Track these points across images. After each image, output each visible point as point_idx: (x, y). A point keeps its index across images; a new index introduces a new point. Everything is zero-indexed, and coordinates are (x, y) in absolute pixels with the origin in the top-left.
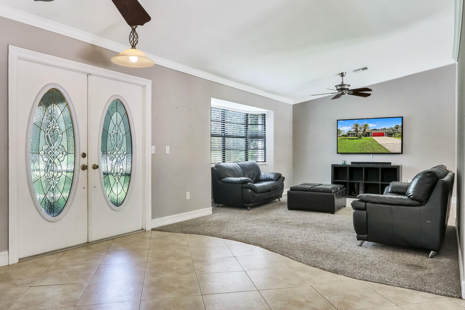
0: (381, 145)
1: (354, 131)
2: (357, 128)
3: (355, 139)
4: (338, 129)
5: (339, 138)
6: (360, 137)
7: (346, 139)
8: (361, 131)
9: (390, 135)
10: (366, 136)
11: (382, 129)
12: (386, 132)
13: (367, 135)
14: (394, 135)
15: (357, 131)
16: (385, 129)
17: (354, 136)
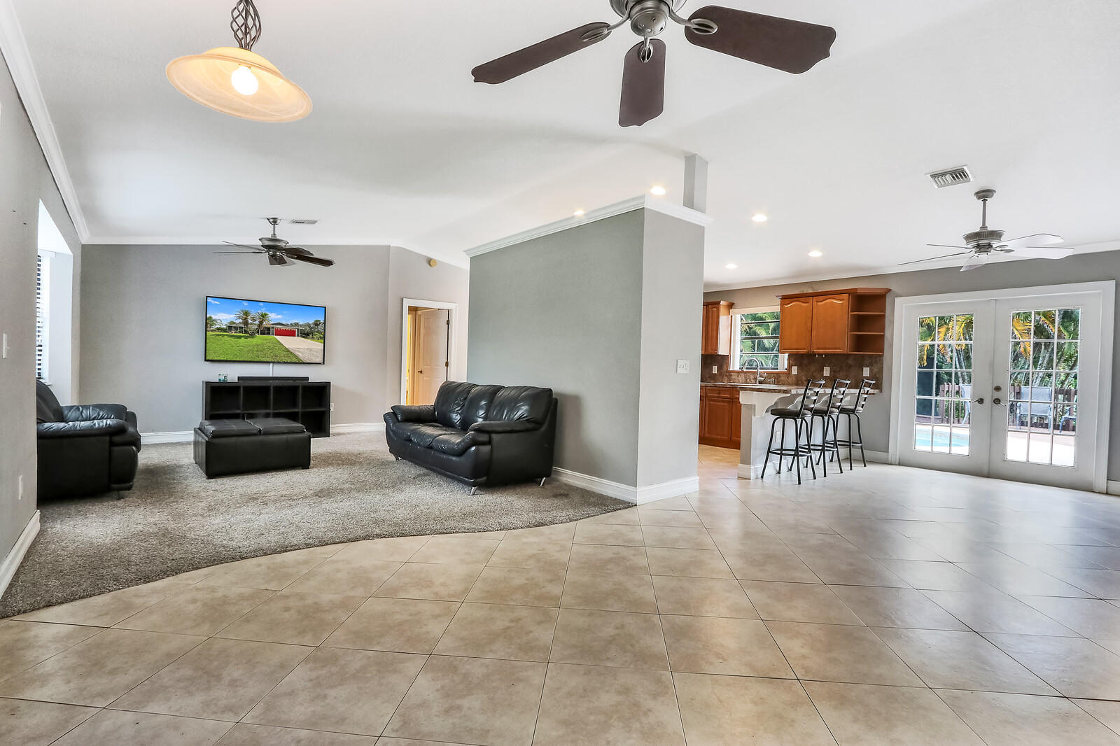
0: (288, 351)
1: (240, 323)
2: (246, 318)
3: (242, 336)
4: (208, 316)
5: (208, 333)
6: (252, 335)
7: (226, 337)
8: (255, 324)
9: (305, 335)
10: (263, 333)
11: (291, 324)
12: (298, 329)
13: (266, 331)
14: (311, 336)
15: (246, 323)
16: (297, 324)
17: (240, 332)
